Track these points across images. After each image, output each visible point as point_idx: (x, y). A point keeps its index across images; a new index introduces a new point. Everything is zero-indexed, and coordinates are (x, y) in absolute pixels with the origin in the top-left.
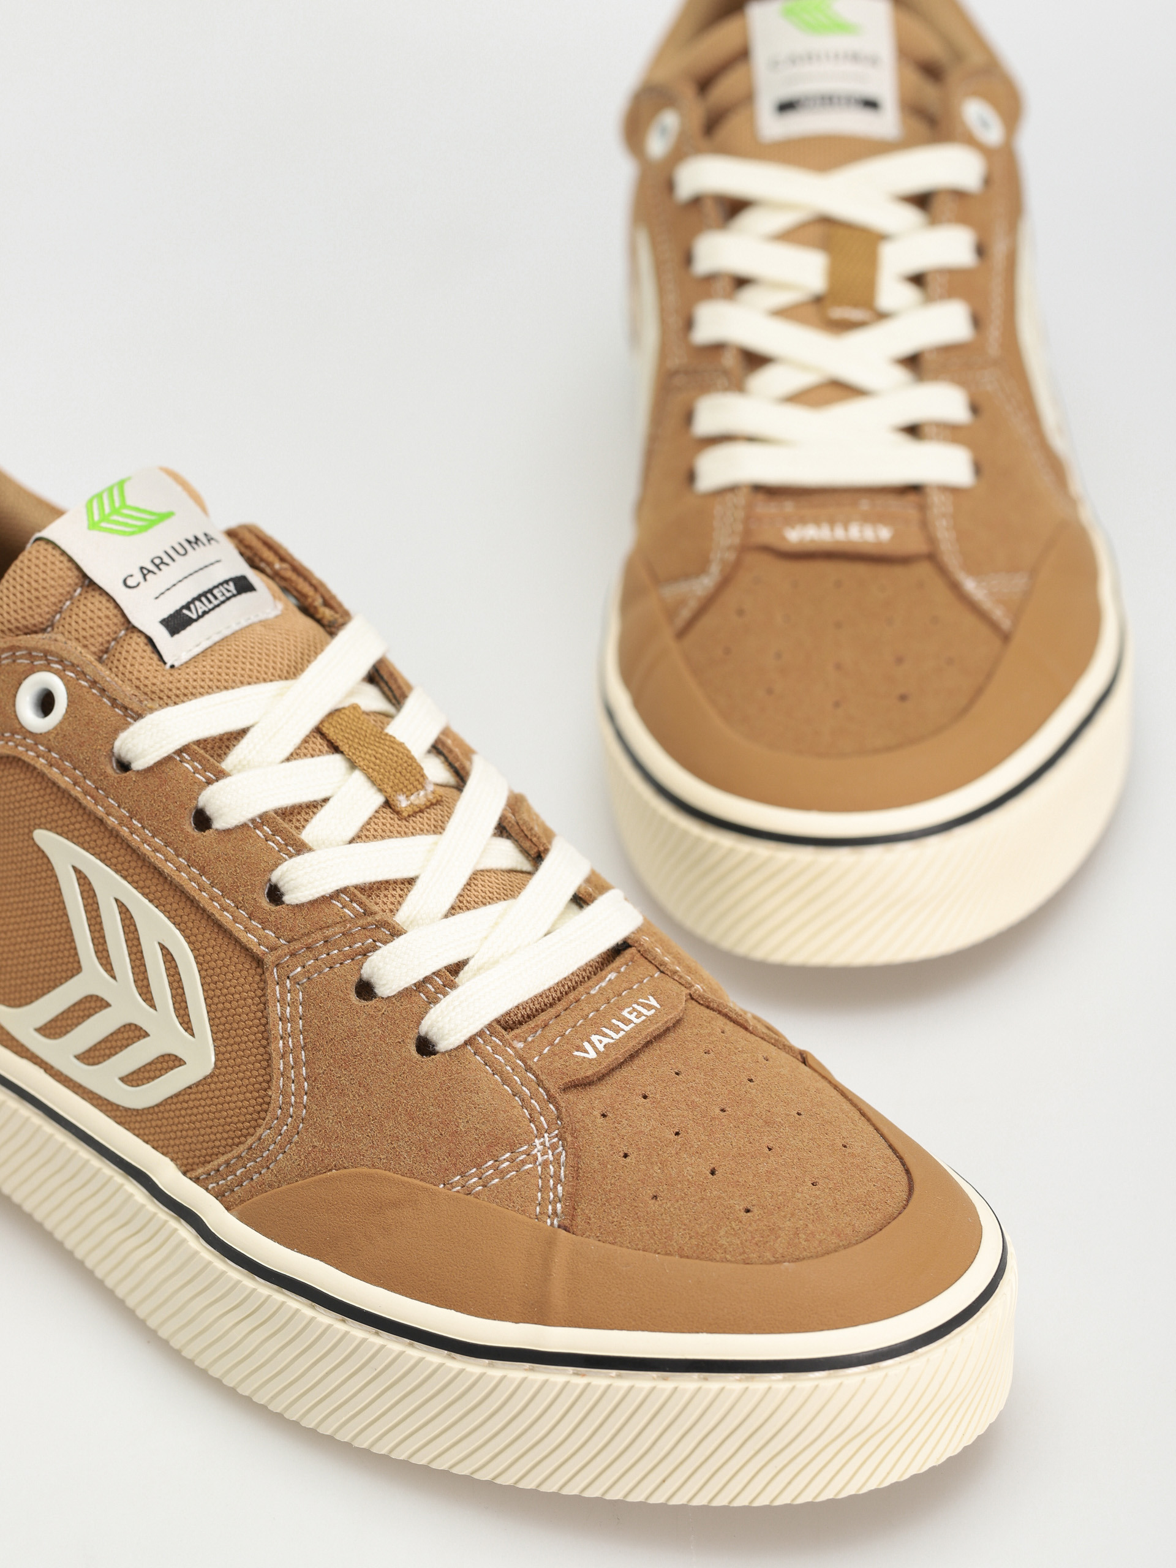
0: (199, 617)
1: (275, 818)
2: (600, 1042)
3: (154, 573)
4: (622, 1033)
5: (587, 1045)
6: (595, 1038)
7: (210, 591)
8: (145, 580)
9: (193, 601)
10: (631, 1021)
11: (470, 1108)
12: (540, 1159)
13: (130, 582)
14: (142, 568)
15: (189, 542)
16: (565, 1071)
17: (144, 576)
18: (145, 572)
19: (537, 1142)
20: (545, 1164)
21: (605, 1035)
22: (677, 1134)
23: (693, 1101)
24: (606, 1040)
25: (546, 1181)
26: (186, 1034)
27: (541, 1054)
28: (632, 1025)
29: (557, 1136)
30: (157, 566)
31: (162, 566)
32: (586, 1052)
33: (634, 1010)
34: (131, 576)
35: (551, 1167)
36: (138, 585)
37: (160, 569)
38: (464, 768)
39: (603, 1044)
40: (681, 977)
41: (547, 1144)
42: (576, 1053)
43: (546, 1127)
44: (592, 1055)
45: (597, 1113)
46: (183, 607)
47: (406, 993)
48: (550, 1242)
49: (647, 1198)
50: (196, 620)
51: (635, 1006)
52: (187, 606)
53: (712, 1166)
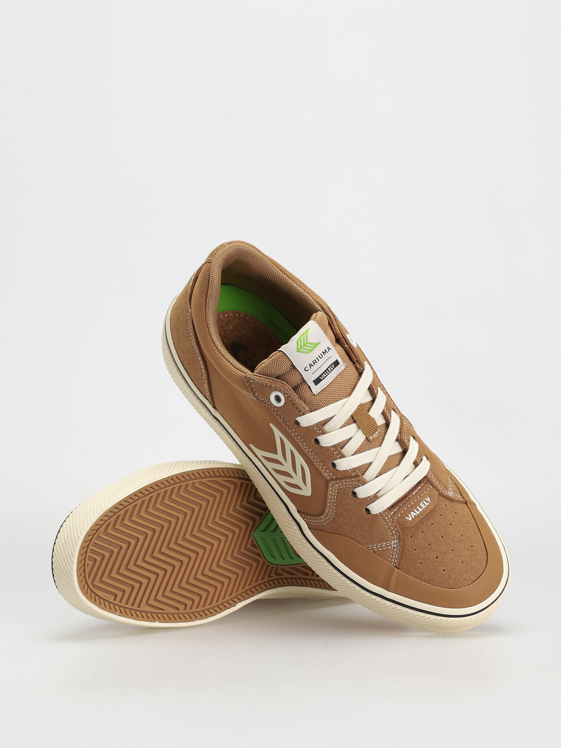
0: (324, 378)
1: (336, 447)
2: (413, 514)
3: (313, 366)
4: (419, 512)
5: (409, 515)
6: (412, 513)
7: (327, 369)
8: (310, 368)
9: (322, 374)
10: (422, 508)
11: (376, 530)
12: (393, 546)
13: (306, 369)
14: (310, 364)
15: (323, 352)
16: (403, 523)
17: (310, 367)
18: (311, 365)
19: (393, 541)
20: (394, 548)
21: (415, 512)
22: (429, 545)
23: (435, 534)
24: (415, 514)
25: (393, 553)
26: (304, 485)
27: (397, 517)
28: (422, 509)
29: (398, 541)
30: (314, 363)
31: (316, 363)
32: (409, 518)
33: (424, 503)
34: (307, 367)
35: (395, 549)
36: (309, 370)
37: (315, 364)
38: (389, 420)
39: (414, 515)
40: (437, 488)
41: (395, 542)
42: (406, 518)
43: (396, 538)
44: (410, 519)
45: (409, 536)
46: (320, 376)
47: (366, 499)
48: (392, 571)
49: (419, 563)
50: (323, 380)
51: (424, 501)
52: (321, 376)
53: (437, 556)
